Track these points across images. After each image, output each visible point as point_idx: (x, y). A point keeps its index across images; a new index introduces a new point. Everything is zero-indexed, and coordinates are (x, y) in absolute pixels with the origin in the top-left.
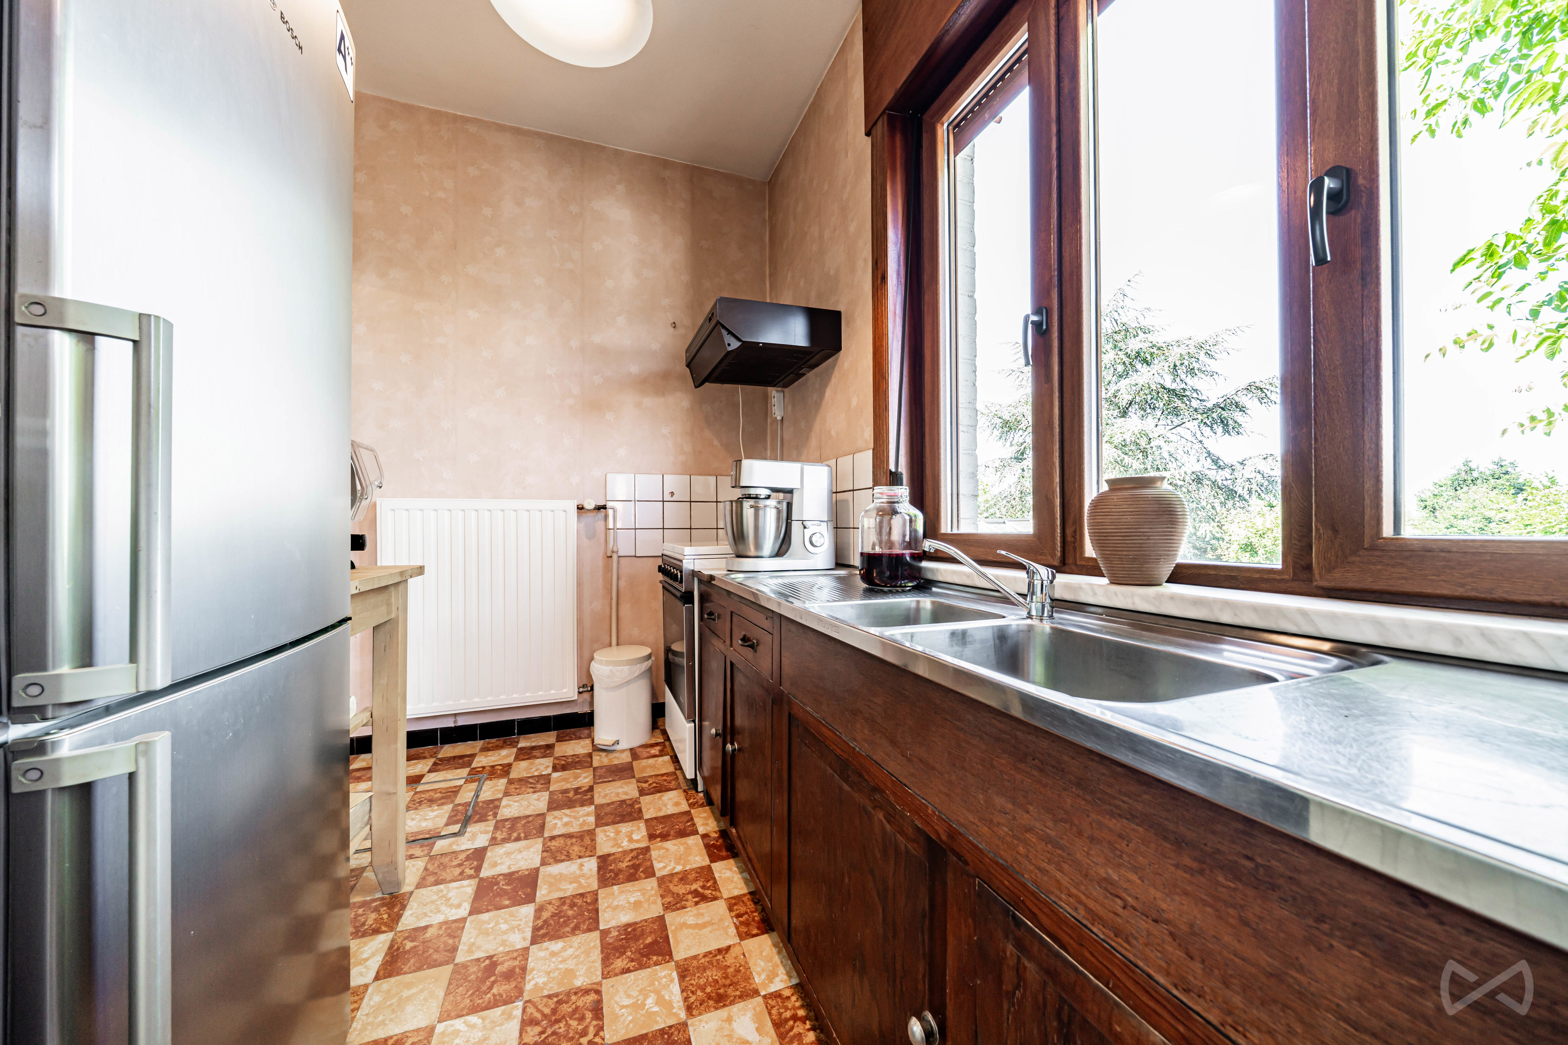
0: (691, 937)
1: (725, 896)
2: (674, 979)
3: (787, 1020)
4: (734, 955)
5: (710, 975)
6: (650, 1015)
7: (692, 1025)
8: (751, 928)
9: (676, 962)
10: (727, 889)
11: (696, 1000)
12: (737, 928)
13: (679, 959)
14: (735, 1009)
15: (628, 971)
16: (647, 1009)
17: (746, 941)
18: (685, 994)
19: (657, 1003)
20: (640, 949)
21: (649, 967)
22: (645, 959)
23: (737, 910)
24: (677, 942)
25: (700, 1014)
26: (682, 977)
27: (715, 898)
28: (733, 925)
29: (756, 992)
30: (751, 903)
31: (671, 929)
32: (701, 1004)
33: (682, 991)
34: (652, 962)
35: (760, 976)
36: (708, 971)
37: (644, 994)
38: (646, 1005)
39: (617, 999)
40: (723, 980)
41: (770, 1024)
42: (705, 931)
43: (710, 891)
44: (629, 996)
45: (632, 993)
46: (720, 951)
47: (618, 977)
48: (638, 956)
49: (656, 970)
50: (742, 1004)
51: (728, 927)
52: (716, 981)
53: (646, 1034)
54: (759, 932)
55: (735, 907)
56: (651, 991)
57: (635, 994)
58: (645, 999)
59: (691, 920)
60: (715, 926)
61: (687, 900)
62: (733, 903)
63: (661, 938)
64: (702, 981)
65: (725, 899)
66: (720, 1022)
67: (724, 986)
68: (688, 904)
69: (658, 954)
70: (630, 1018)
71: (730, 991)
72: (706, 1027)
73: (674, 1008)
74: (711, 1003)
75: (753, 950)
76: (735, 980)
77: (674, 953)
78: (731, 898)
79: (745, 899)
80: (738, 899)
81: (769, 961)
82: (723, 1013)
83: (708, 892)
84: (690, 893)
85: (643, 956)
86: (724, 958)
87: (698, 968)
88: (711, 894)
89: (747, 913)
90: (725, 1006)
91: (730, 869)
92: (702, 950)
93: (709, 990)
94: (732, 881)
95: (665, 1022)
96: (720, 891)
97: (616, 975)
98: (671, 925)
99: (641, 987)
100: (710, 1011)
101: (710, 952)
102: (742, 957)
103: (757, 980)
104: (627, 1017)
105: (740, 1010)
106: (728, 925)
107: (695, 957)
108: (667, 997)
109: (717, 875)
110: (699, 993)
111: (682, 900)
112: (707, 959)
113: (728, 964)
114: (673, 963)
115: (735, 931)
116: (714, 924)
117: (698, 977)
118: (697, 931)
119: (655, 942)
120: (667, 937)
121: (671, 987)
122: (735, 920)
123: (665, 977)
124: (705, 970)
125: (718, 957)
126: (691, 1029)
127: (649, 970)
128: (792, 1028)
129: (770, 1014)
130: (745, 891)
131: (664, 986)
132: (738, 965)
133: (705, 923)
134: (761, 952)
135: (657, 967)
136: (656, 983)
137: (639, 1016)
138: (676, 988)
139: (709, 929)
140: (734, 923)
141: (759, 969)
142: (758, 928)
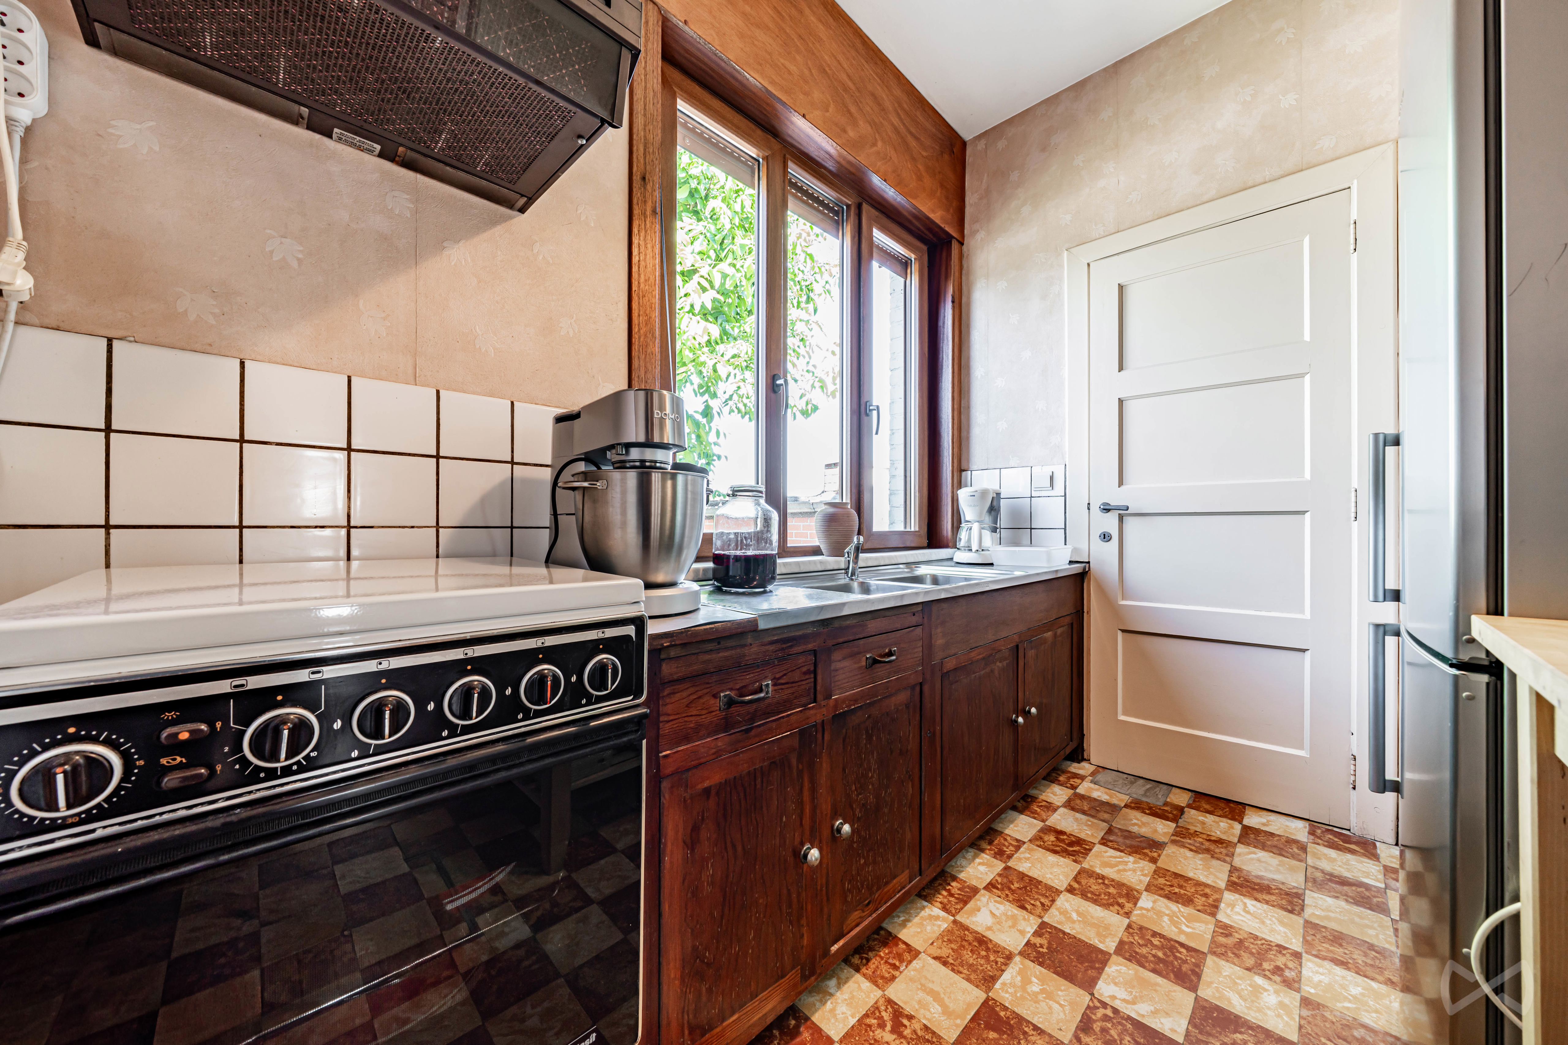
0: (953, 996)
1: (879, 993)
2: (1001, 984)
3: (957, 898)
4: (939, 951)
5: (972, 959)
6: (1042, 981)
7: (1017, 949)
8: (900, 951)
9: (987, 993)
10: (868, 997)
11: (998, 957)
12: (910, 962)
13: (982, 993)
14: (979, 929)
15: (1036, 1028)
16: (1041, 986)
17: (918, 948)
18: (1003, 967)
19: (1031, 982)
20: (1008, 1035)
21: (1014, 1012)
22: (1012, 1022)
23: (889, 973)
24: (969, 1005)
25: (1005, 948)
26: (994, 979)
27: (889, 1002)
28: (910, 967)
29: (955, 922)
30: (870, 964)
31: (962, 1023)
32: (999, 952)
33: (1003, 971)
34: (1008, 1013)
35: (940, 925)
36: (971, 962)
37: (1037, 997)
38: (1040, 989)
39: (1062, 1016)
40: (967, 947)
41: (968, 906)
42: (937, 988)
43: (884, 1014)
44: (1050, 1008)
45: (1046, 1008)
46: (945, 964)
47: (1049, 1032)
48: (1016, 1033)
49: (1010, 1003)
50: (971, 926)
51: (915, 970)
52: (972, 951)
53: (1054, 973)
54: (900, 943)
55: (887, 975)
56: (1028, 993)
57: (1043, 1004)
58: (1038, 993)
59: (936, 1009)
60: (923, 981)
61: (915, 1032)
62: (880, 981)
63: (979, 1024)
64: (982, 962)
65: (883, 991)
66: (997, 933)
67: (970, 944)
68: (917, 1026)
69: (997, 1014)
70: (1060, 993)
71: (970, 938)
72: (1008, 940)
73: (1020, 968)
74: (990, 946)
75: (922, 939)
76: (959, 939)
77: (982, 1001)
78: (877, 986)
79: (869, 972)
80: (873, 980)
81: (923, 925)
82: (989, 934)
83: (886, 1016)
84: (901, 1035)
85: (1011, 1027)
86: (948, 957)
87: (975, 971)
88: (886, 1011)
89: (886, 962)
90: (984, 936)
91: (832, 1011)
92: (956, 978)
93: (983, 953)
94: (852, 997)
95: (1034, 967)
96: (876, 1003)
97: (1050, 1036)
98: (957, 1026)
99: (1034, 1005)
100: (997, 943)
101: (953, 970)
102: (935, 944)
103: (946, 925)
104: (1063, 996)
105: (977, 925)
106: (913, 970)
107: (968, 980)
108: (1019, 978)
109: (853, 1021)
110: (992, 958)
111: (919, 1038)
112: (961, 969)
113: (950, 951)
114: (990, 994)
115: (915, 962)
116: (921, 984)
117: (982, 966)
118: (942, 996)
119: (989, 1027)
120: (973, 1020)
121: (1009, 981)
122: (902, 969)
123: (1007, 992)
124: (972, 965)
125: (952, 961)
126: (1019, 949)
127: (1016, 1010)
128: (958, 894)
129: (962, 909)
130: (858, 977)
131: (1014, 986)
132: (945, 943)
133: (928, 994)
134: (918, 933)
135: (1007, 1005)
136: (1018, 995)
137: (1052, 988)
138: (1006, 977)
139: (930, 985)
140: (906, 967)
141: (936, 928)
142: (897, 945)
